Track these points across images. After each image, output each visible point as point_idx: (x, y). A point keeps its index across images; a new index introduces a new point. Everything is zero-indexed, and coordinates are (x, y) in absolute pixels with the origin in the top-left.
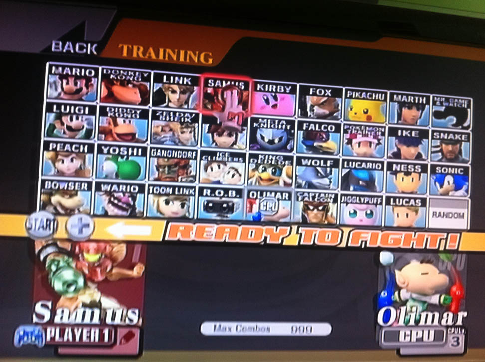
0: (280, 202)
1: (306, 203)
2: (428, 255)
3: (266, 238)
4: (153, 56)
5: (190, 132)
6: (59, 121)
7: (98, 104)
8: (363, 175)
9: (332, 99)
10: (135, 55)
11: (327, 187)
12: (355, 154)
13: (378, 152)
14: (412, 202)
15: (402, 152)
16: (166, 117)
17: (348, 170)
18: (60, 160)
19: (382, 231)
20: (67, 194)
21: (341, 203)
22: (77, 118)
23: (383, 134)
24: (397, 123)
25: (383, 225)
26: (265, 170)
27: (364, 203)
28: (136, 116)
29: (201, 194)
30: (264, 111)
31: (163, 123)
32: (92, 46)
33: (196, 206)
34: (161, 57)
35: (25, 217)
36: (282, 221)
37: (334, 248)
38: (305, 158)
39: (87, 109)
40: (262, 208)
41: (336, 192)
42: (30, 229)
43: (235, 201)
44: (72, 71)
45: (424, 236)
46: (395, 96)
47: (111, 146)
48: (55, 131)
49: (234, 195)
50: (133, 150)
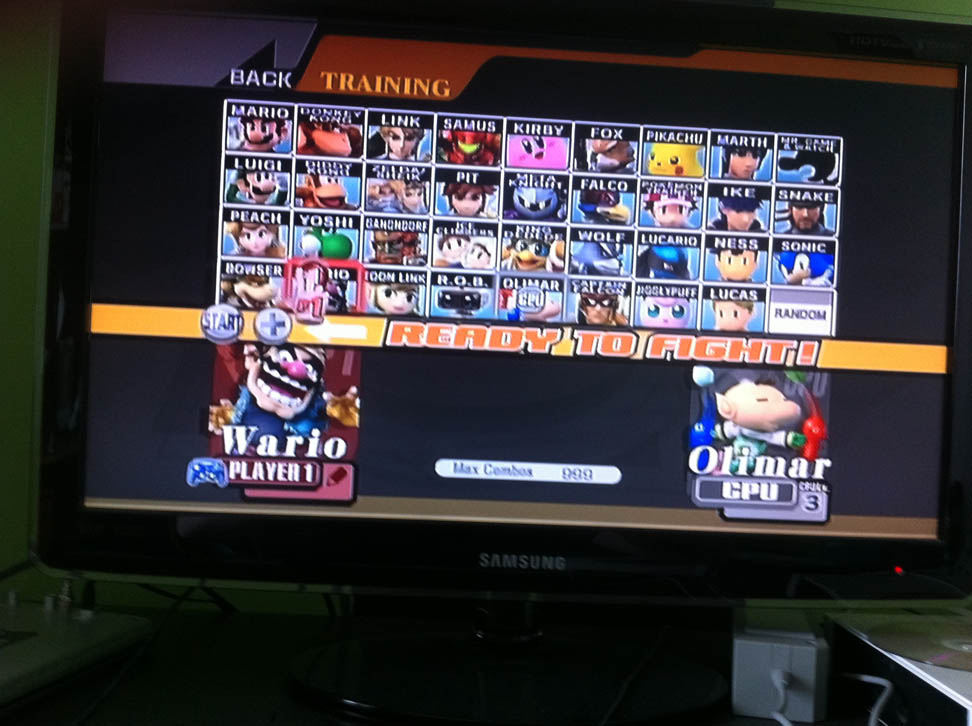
0: (547, 293)
1: (584, 296)
2: (768, 374)
3: (526, 345)
4: (368, 88)
5: (419, 194)
6: (242, 181)
7: (294, 156)
8: (669, 254)
9: (624, 143)
10: (342, 87)
11: (616, 272)
12: (658, 224)
13: (691, 222)
14: (744, 293)
15: (729, 220)
16: (385, 174)
17: (646, 248)
18: (243, 235)
19: (696, 336)
20: (254, 281)
21: (636, 294)
22: (267, 177)
23: (700, 194)
24: (723, 178)
25: (699, 328)
26: (525, 247)
27: (671, 296)
28: (345, 173)
29: (434, 282)
30: (524, 163)
31: (381, 182)
32: (284, 76)
33: (428, 298)
34: (378, 89)
35: (199, 312)
36: (549, 320)
37: (627, 361)
38: (583, 230)
39: (279, 163)
40: (521, 302)
41: (629, 280)
42: (207, 328)
43: (483, 291)
44: (258, 112)
45: (761, 344)
46: (719, 137)
47: (311, 215)
48: (238, 195)
49: (481, 283)
50: (341, 220)
